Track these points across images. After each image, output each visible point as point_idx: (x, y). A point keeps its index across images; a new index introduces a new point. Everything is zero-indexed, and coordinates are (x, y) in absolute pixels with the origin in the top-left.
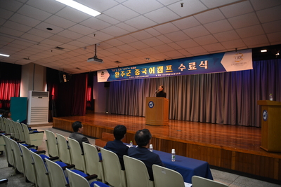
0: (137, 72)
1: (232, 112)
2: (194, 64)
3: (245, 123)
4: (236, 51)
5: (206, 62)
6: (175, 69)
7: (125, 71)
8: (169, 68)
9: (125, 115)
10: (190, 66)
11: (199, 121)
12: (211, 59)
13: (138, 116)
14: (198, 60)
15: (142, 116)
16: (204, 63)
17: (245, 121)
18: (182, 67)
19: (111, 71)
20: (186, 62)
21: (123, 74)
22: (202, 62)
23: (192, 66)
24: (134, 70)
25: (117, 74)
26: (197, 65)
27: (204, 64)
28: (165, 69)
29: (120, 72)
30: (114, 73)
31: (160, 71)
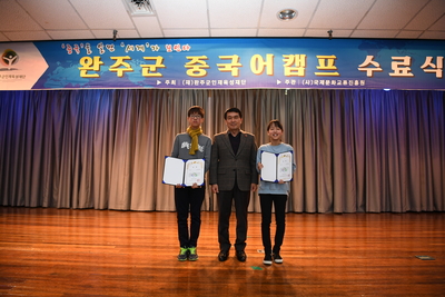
2: (407, 60)
5: (440, 60)
6: (347, 67)
7: (135, 57)
8: (326, 63)
10: (394, 65)
13: (89, 209)
15: (106, 209)
16: (434, 61)
18: (370, 65)
19: (53, 49)
21: (121, 67)
22: (429, 59)
23: (400, 67)
24: (182, 58)
26: (415, 65)
27: (435, 66)
28: (311, 67)
29: (106, 59)
30: (76, 59)
31: (293, 69)
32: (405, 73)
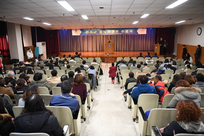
0: (98, 32)
6: (120, 32)
8: (117, 31)
12: (134, 30)
14: (129, 30)
18: (123, 31)
19: (82, 30)
21: (91, 32)
23: (127, 31)
25: (87, 32)
27: (131, 31)
28: (115, 32)
29: (89, 31)
30: (85, 31)
31: (113, 32)
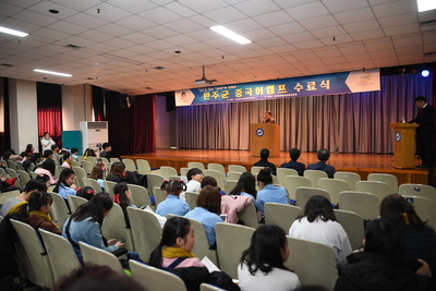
0: (239, 93)
1: (349, 137)
2: (314, 83)
3: (364, 150)
4: (364, 70)
5: (328, 81)
6: (290, 89)
7: (220, 92)
8: (282, 88)
9: (203, 149)
10: (309, 86)
11: (308, 151)
12: (334, 78)
13: (223, 149)
14: (318, 79)
15: (229, 149)
16: (325, 82)
17: (364, 147)
18: (298, 87)
20: (304, 81)
21: (216, 95)
22: (323, 82)
23: (311, 86)
24: (234, 91)
25: (206, 96)
26: (317, 85)
27: (326, 84)
28: (276, 90)
29: (211, 93)
30: (202, 94)
31: (270, 91)
32: (313, 89)
